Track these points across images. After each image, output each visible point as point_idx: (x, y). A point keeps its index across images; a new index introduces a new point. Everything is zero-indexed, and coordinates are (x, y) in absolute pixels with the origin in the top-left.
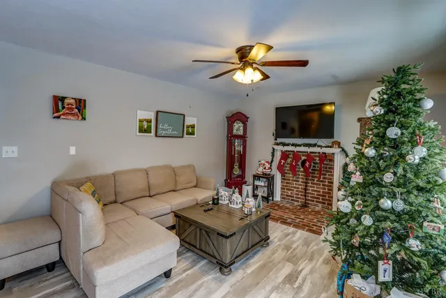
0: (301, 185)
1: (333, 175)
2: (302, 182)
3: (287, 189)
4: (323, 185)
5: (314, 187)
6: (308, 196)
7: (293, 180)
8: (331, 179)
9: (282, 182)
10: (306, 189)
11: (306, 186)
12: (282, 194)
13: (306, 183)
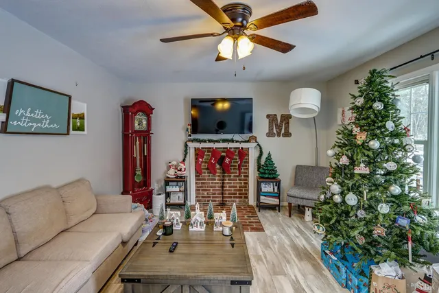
0: (218, 183)
1: (248, 169)
2: (218, 180)
3: (203, 190)
4: (240, 180)
5: (231, 183)
6: (226, 194)
7: (208, 180)
8: (246, 173)
9: (196, 183)
10: (223, 187)
11: (223, 183)
12: (197, 197)
13: (223, 180)
